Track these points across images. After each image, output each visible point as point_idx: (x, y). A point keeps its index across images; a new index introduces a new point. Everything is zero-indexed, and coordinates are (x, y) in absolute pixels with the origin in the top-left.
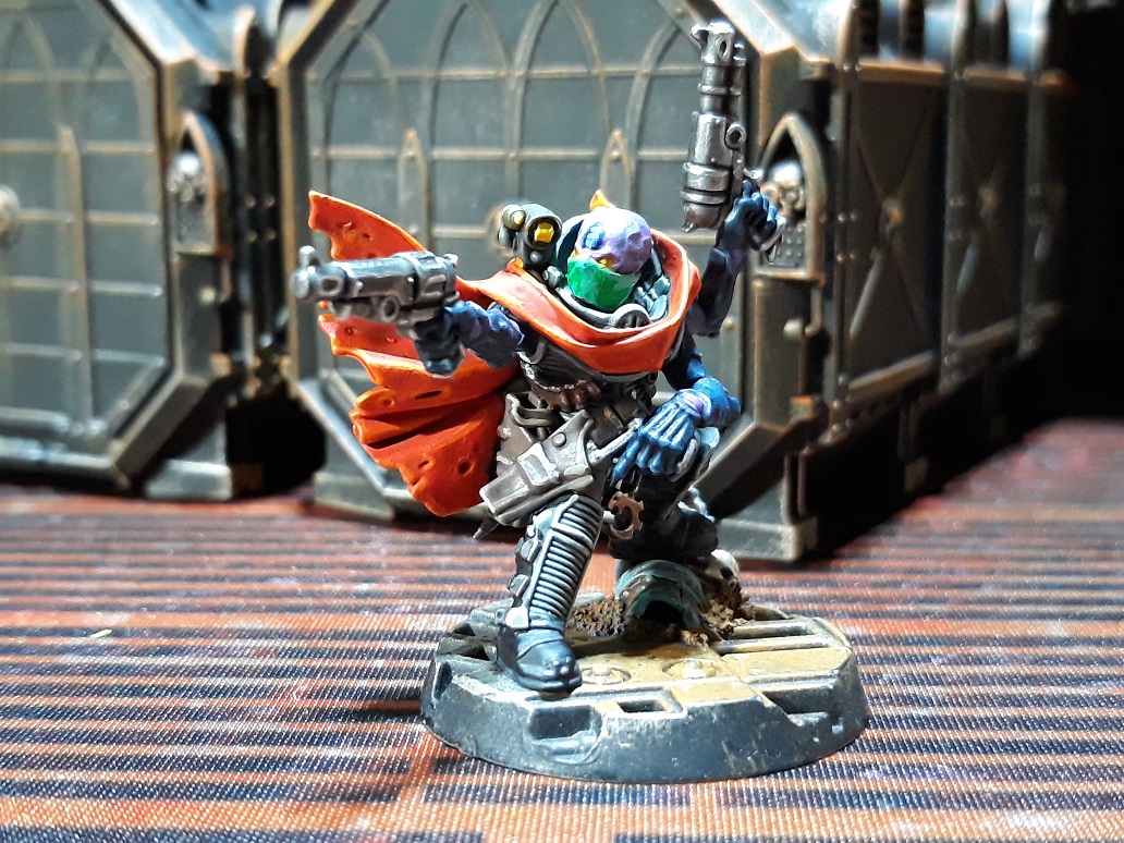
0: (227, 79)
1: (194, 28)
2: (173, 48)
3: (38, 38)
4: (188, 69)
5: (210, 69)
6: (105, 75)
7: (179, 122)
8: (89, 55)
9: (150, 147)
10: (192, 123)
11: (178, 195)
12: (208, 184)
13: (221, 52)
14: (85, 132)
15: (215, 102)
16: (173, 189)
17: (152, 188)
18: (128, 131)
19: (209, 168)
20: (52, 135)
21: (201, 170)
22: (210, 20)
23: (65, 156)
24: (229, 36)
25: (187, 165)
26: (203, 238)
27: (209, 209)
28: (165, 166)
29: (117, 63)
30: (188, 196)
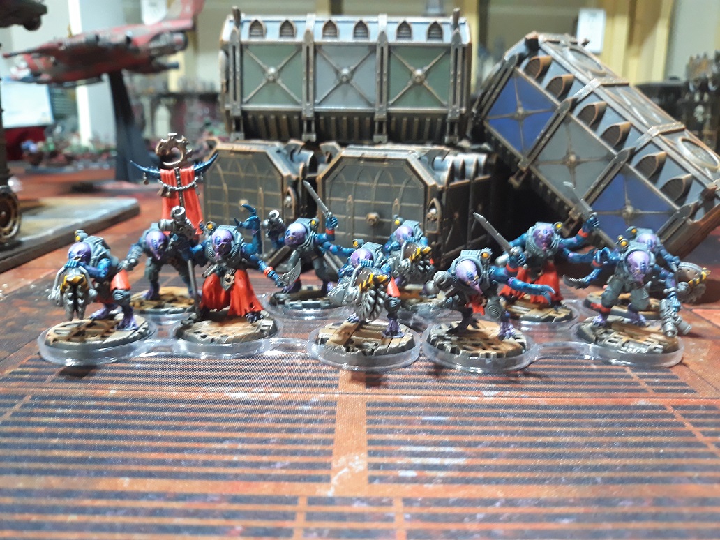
0: (298, 179)
1: (291, 167)
2: (286, 172)
3: (255, 167)
4: (289, 177)
5: (294, 177)
6: (270, 177)
7: (287, 188)
8: (267, 171)
9: (280, 194)
10: (290, 189)
11: (286, 206)
12: (293, 204)
13: (297, 173)
14: (264, 190)
15: (295, 184)
16: (285, 204)
17: (280, 202)
18: (274, 189)
19: (293, 200)
20: (256, 188)
21: (291, 200)
22: (294, 165)
23: (260, 195)
24: (298, 169)
25: (288, 199)
26: (291, 215)
27: (293, 208)
28: (283, 199)
29: (273, 174)
30: (288, 206)
